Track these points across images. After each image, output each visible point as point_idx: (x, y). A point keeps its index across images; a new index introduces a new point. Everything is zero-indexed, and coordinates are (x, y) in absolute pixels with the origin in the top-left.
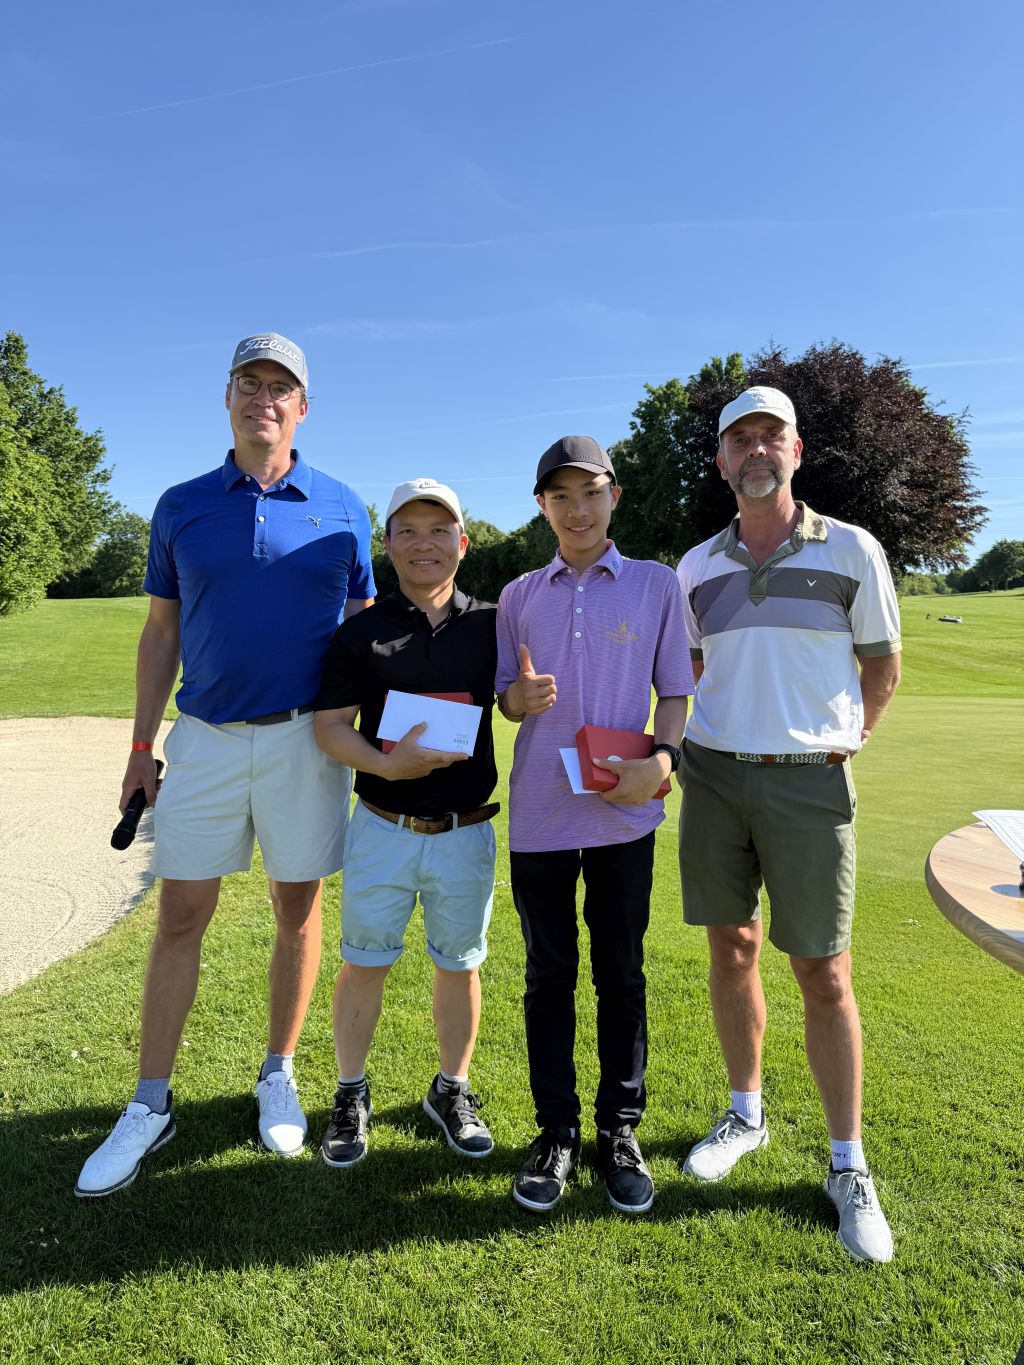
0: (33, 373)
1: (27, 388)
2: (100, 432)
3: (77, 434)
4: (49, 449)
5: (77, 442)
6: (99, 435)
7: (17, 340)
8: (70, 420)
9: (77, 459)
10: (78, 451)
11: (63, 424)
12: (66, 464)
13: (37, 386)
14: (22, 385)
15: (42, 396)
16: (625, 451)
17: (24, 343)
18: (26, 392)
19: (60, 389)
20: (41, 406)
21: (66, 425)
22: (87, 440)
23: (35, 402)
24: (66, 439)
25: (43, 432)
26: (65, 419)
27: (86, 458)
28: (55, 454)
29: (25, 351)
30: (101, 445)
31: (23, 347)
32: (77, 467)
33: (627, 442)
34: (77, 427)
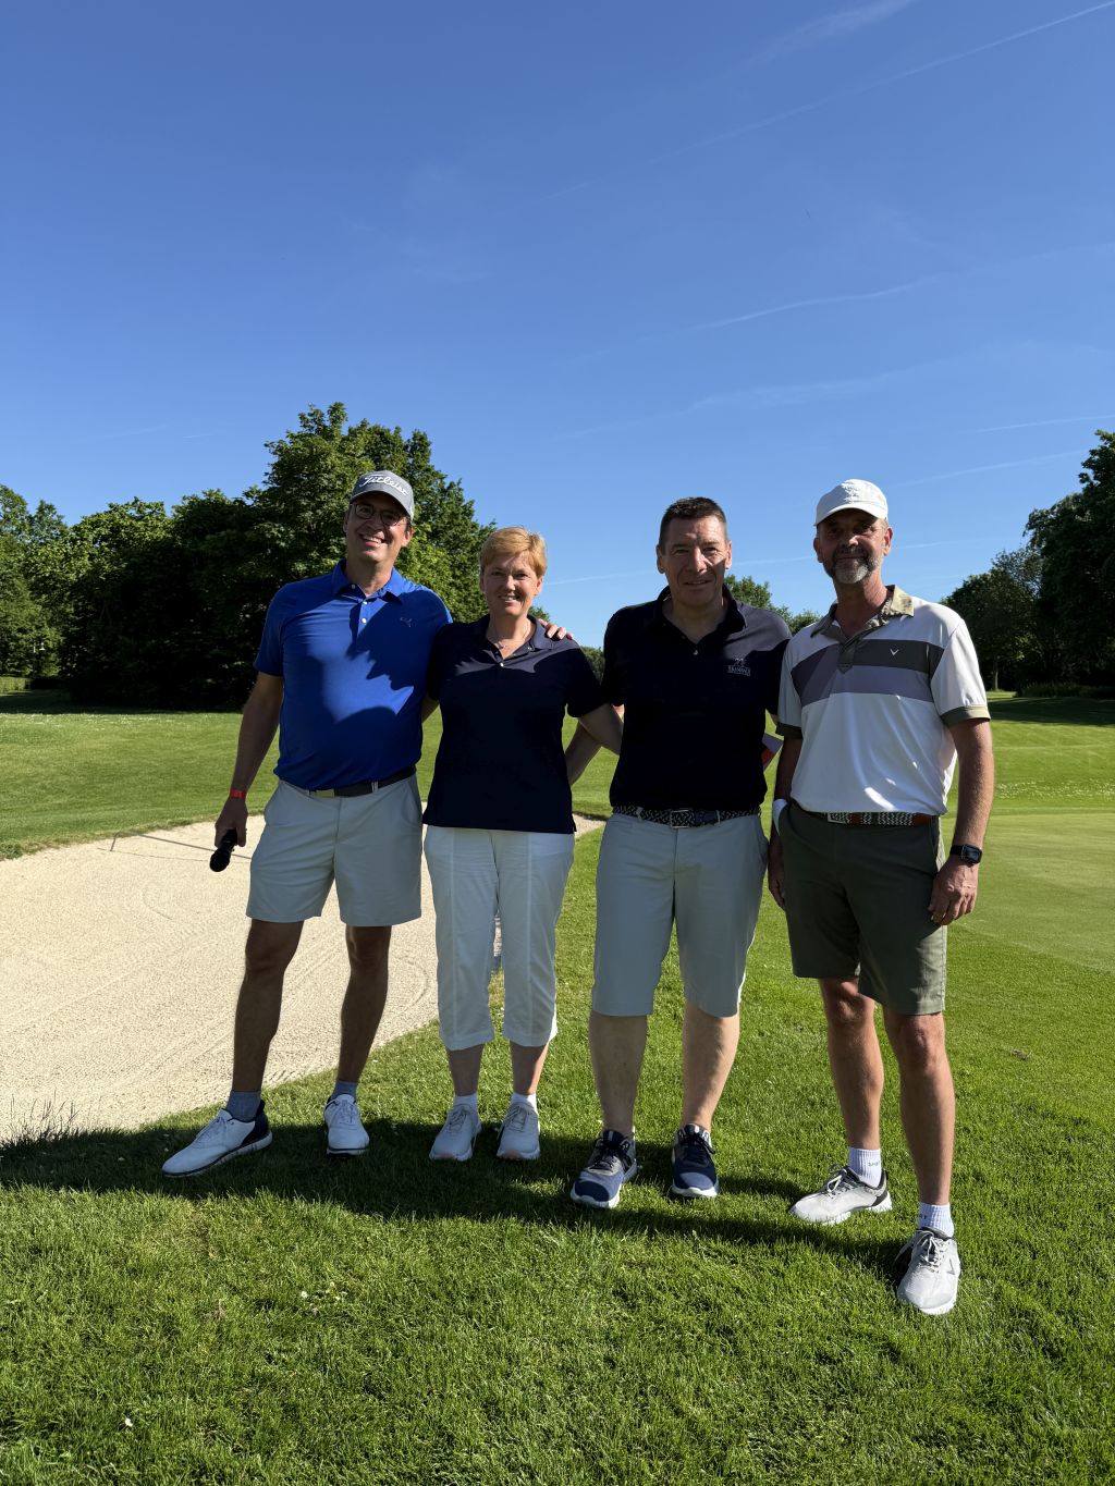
0: (436, 469)
1: (430, 484)
3: (473, 526)
4: (448, 542)
5: (473, 534)
7: (422, 439)
8: (468, 513)
11: (460, 517)
12: (462, 556)
13: (439, 481)
14: (426, 481)
15: (443, 491)
16: (1074, 508)
17: (429, 440)
18: (429, 488)
19: (459, 483)
20: (441, 500)
21: (464, 519)
22: (483, 531)
23: (436, 497)
24: (463, 532)
25: (443, 526)
26: (464, 513)
28: (453, 546)
29: (429, 448)
31: (428, 444)
33: (1076, 497)
34: (473, 520)
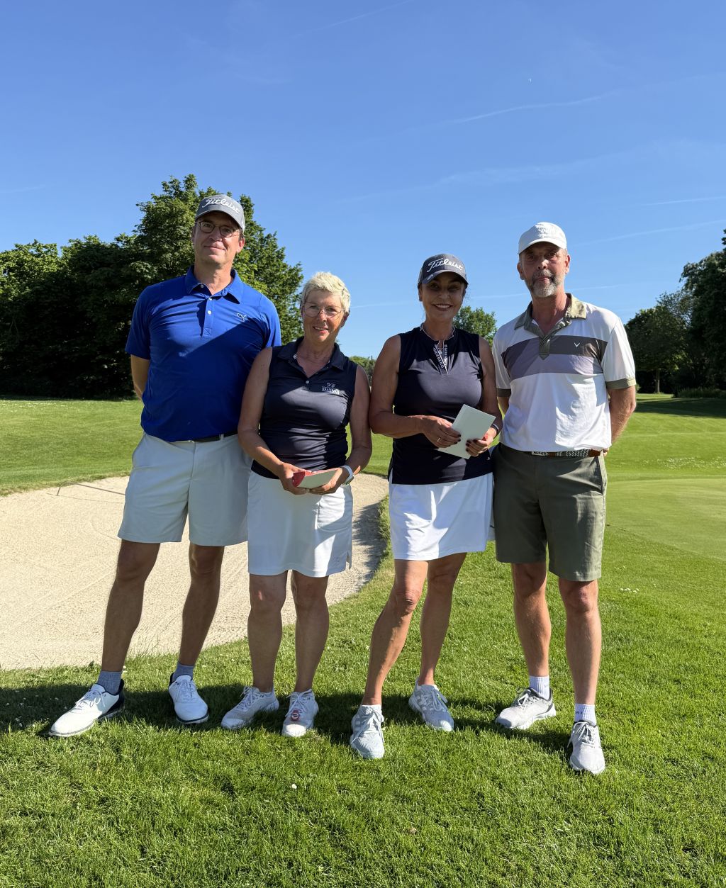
0: (257, 224)
1: (252, 235)
2: (299, 265)
3: (284, 266)
4: (266, 278)
5: (284, 273)
6: (299, 267)
7: (247, 201)
8: (280, 256)
9: (283, 285)
10: (285, 279)
11: (275, 260)
12: (276, 288)
13: (259, 233)
14: (250, 233)
15: (262, 240)
16: (717, 263)
17: (252, 202)
18: (252, 238)
19: (274, 235)
20: (261, 247)
21: (277, 261)
22: (291, 271)
23: (257, 245)
24: (277, 271)
25: (263, 266)
26: (277, 256)
27: (290, 284)
28: (269, 280)
29: (252, 208)
30: (300, 274)
32: (283, 290)
33: (718, 255)
34: (284, 261)
